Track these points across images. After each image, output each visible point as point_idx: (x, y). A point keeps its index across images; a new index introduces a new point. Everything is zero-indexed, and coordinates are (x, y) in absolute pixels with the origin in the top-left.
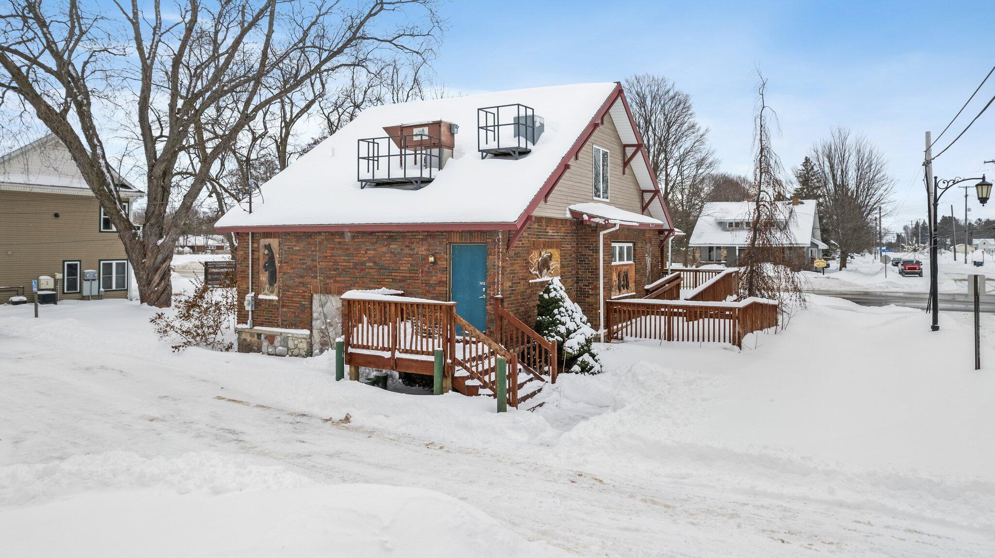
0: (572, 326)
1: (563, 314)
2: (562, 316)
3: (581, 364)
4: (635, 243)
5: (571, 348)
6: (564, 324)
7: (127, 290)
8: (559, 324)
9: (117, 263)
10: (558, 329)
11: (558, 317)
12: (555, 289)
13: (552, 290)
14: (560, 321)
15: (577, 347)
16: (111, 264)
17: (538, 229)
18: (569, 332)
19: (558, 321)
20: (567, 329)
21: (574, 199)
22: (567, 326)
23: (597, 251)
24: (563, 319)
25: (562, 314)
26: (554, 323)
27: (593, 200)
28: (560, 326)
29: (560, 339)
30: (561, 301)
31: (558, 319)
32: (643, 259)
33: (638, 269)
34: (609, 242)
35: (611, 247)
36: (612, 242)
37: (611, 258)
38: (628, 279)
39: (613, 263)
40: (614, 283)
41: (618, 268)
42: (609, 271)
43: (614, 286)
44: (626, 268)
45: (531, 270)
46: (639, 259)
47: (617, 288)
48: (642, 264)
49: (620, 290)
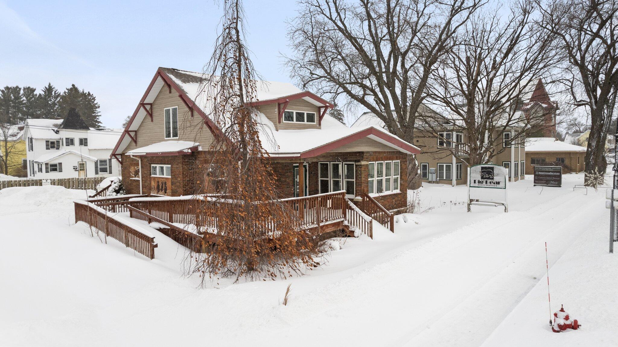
4: (171, 164)
7: (452, 180)
9: (446, 165)
16: (443, 166)
32: (178, 176)
33: (174, 182)
34: (147, 164)
35: (150, 166)
36: (150, 164)
37: (151, 172)
38: (166, 187)
39: (152, 176)
40: (153, 187)
41: (156, 179)
42: (149, 179)
43: (152, 188)
44: (163, 180)
45: (131, 174)
46: (174, 176)
47: (156, 189)
48: (177, 179)
49: (158, 192)
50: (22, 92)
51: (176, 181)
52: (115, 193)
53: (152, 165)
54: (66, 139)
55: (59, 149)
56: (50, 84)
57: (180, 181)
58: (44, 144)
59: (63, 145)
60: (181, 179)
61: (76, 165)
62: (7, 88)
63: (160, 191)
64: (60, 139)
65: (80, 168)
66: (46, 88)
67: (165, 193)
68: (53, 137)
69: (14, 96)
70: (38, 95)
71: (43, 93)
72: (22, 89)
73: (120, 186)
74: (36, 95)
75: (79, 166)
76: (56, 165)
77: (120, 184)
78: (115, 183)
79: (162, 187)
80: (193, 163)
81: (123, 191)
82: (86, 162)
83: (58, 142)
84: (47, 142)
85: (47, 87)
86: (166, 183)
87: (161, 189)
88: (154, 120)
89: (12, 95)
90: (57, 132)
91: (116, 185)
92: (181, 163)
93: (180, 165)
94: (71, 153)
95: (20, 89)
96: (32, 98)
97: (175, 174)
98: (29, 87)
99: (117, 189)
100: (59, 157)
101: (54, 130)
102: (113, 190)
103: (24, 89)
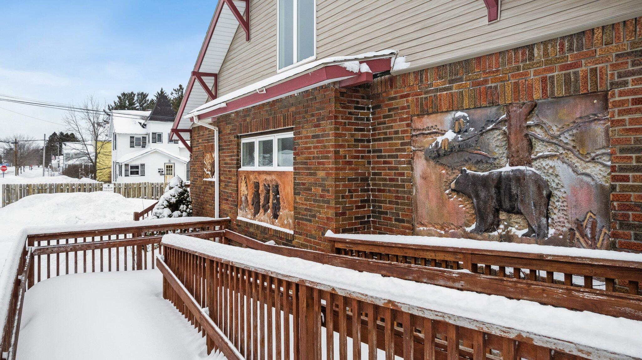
4: (295, 130)
27: (276, 75)
32: (319, 163)
33: (304, 184)
34: (232, 138)
35: (238, 144)
36: (238, 137)
37: (238, 160)
38: (278, 199)
39: (243, 168)
40: (243, 198)
41: (252, 177)
42: (234, 179)
43: (241, 201)
44: (269, 178)
45: (205, 170)
46: (305, 163)
47: (250, 206)
48: (314, 174)
49: (256, 212)
50: (136, 98)
51: (312, 179)
52: (167, 211)
53: (244, 141)
54: (153, 133)
55: (145, 147)
56: (162, 89)
57: (323, 179)
58: (129, 140)
59: (149, 141)
60: (328, 174)
61: (162, 167)
62: (124, 94)
63: (261, 210)
64: (147, 134)
65: (167, 171)
66: (158, 93)
67: (276, 216)
68: (139, 131)
69: (128, 102)
70: (149, 101)
71: (155, 98)
72: (137, 94)
73: (181, 194)
74: (148, 100)
75: (166, 168)
76: (137, 167)
77: (180, 190)
78: (171, 188)
79: (267, 199)
80: (368, 119)
81: (187, 206)
82: (174, 163)
83: (144, 138)
84: (132, 137)
85: (160, 92)
86: (277, 186)
87: (263, 206)
88: (252, 36)
89: (127, 102)
90: (144, 126)
91: (172, 192)
92: (330, 118)
93: (328, 126)
94: (156, 152)
95: (134, 95)
96: (144, 104)
97: (309, 158)
98: (142, 93)
99: (173, 200)
100: (141, 156)
101: (140, 123)
102: (166, 203)
103: (138, 94)
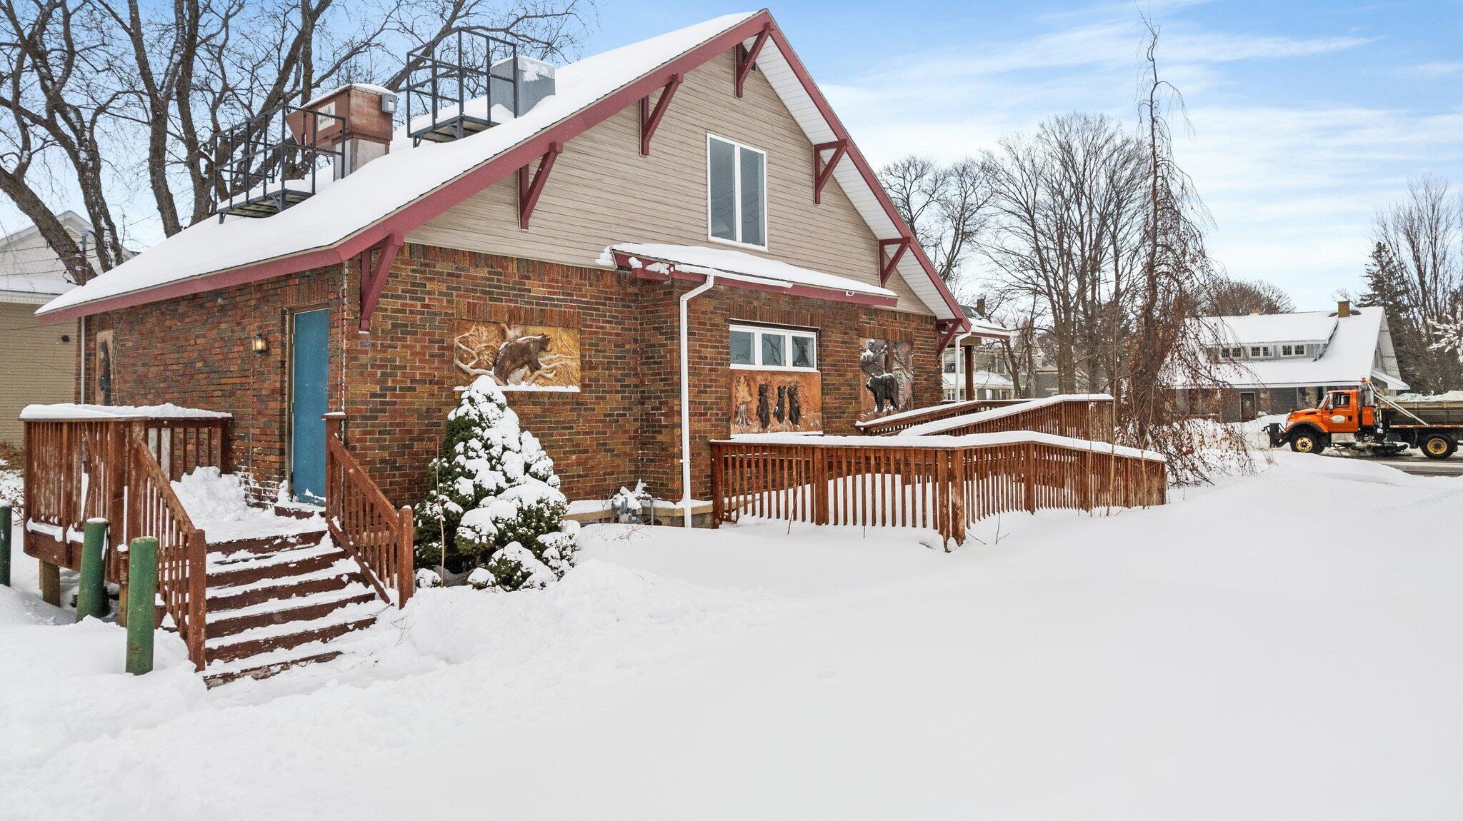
0: (489, 479)
1: (474, 454)
2: (468, 458)
3: (499, 566)
4: (820, 332)
5: (473, 529)
6: (470, 475)
8: (460, 474)
10: (457, 486)
11: (461, 459)
12: (471, 400)
13: (465, 402)
14: (463, 468)
15: (489, 529)
17: (488, 279)
18: (481, 493)
19: (458, 470)
20: (475, 486)
21: (639, 232)
22: (477, 480)
23: (674, 335)
24: (470, 465)
25: (471, 454)
26: (450, 474)
27: (709, 242)
28: (461, 479)
29: (454, 507)
30: (479, 425)
31: (458, 465)
32: (848, 366)
33: (833, 384)
34: (719, 320)
35: (728, 332)
37: (728, 354)
39: (735, 366)
42: (722, 381)
44: (781, 379)
45: (463, 365)
48: (845, 375)
51: (841, 380)
53: (734, 328)
57: (852, 380)
60: (855, 375)
97: (839, 361)
